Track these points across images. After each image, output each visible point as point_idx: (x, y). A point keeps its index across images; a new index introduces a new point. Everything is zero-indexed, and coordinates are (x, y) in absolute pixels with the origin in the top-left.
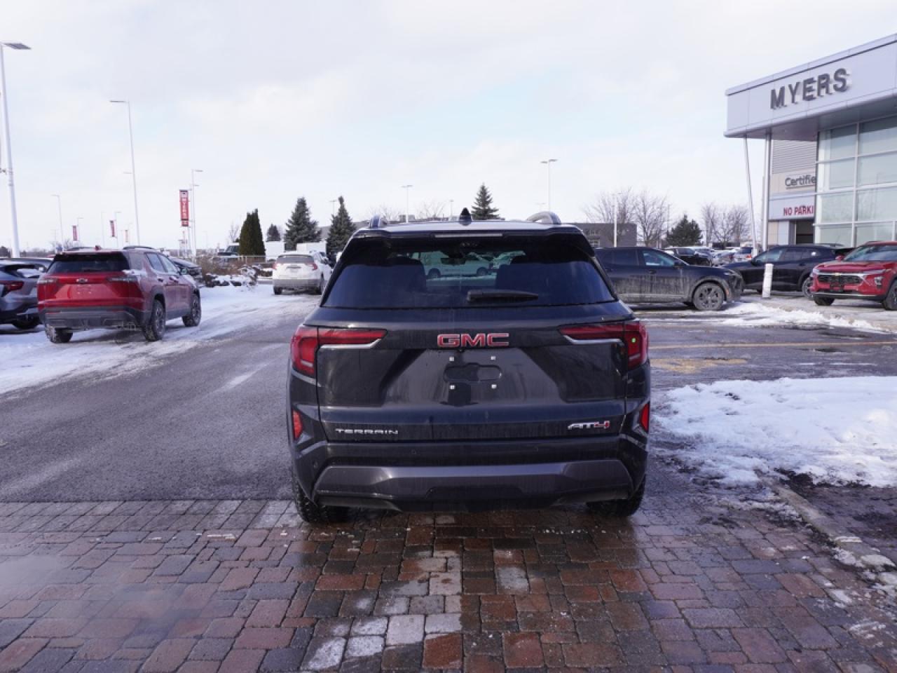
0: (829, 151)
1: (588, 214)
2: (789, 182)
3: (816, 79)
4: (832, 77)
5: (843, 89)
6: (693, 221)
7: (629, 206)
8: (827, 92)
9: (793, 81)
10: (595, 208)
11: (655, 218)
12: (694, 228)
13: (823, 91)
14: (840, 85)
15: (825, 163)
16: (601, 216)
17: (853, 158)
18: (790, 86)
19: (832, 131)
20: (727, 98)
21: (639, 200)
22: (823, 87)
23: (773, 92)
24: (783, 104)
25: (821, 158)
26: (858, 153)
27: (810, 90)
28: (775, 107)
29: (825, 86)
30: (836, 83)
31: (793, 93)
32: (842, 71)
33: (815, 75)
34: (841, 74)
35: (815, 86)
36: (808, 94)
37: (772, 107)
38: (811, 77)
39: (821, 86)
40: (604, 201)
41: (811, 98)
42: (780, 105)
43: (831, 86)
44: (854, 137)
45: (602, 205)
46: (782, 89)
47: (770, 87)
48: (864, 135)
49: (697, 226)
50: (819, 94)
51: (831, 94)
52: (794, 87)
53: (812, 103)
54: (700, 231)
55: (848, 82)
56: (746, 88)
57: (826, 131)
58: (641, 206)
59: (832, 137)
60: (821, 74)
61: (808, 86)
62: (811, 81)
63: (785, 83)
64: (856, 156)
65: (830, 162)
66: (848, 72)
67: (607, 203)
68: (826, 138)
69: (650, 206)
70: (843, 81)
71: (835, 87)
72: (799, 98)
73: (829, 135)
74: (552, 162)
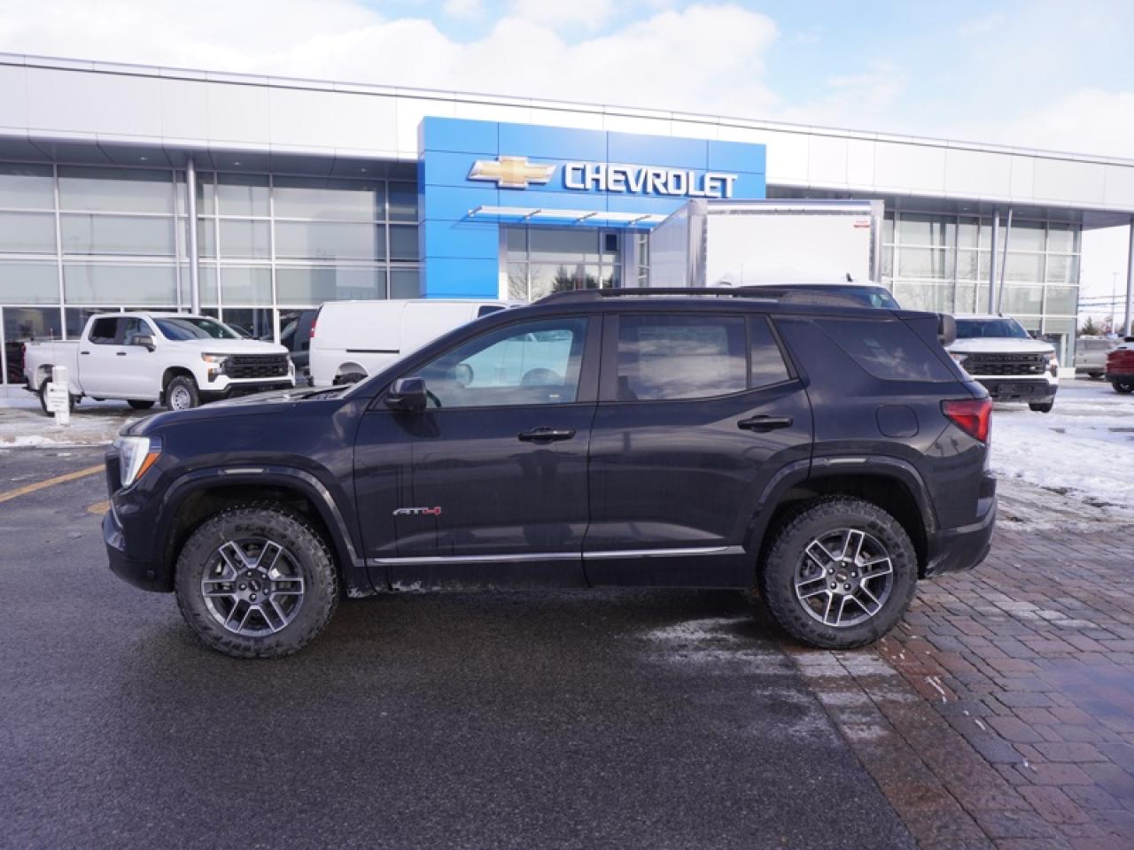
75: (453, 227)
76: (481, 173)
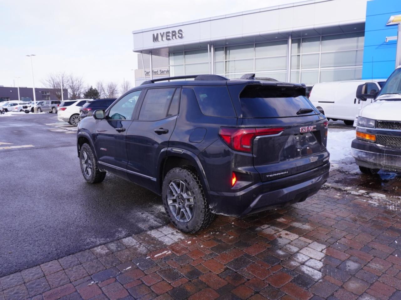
0: (173, 62)
1: (44, 84)
2: (146, 73)
3: (171, 32)
4: (177, 32)
5: (181, 38)
6: (95, 89)
7: (65, 80)
8: (176, 38)
9: (162, 31)
10: (47, 81)
11: (78, 87)
12: (96, 91)
13: (174, 37)
14: (180, 36)
15: (172, 66)
16: (51, 85)
17: (183, 65)
18: (161, 34)
19: (174, 53)
20: (133, 34)
21: (69, 78)
22: (174, 36)
23: (154, 35)
24: (158, 41)
25: (171, 64)
26: (185, 63)
27: (169, 36)
28: (155, 41)
29: (175, 35)
30: (179, 35)
31: (162, 36)
32: (181, 30)
33: (171, 30)
34: (180, 31)
35: (171, 35)
36: (168, 38)
37: (153, 41)
38: (169, 31)
39: (173, 35)
40: (52, 78)
41: (169, 39)
42: (157, 41)
43: (177, 36)
44: (182, 56)
45: (51, 79)
46: (157, 34)
47: (152, 33)
48: (186, 56)
49: (97, 91)
50: (172, 38)
51: (177, 39)
52: (162, 34)
53: (169, 41)
54: (99, 93)
55: (183, 35)
56: (141, 31)
57: (172, 53)
58: (70, 81)
59: (174, 56)
60: (173, 30)
61: (168, 34)
62: (169, 32)
63: (159, 32)
64: (184, 64)
65: (174, 66)
66: (183, 31)
67: (54, 79)
68: (172, 56)
69: (75, 81)
70: (182, 34)
71: (178, 36)
72: (164, 38)
73: (173, 55)
74: (32, 56)
75: (377, 48)
76: (392, 22)
